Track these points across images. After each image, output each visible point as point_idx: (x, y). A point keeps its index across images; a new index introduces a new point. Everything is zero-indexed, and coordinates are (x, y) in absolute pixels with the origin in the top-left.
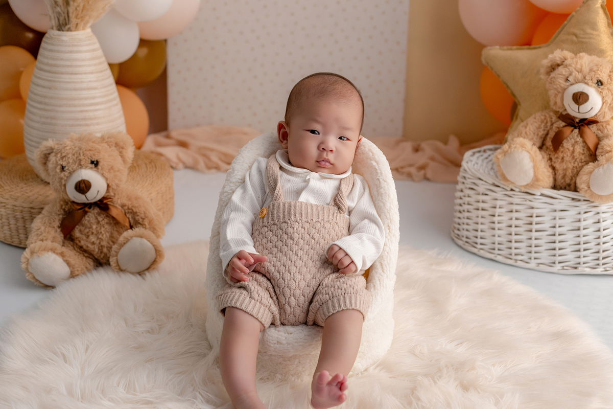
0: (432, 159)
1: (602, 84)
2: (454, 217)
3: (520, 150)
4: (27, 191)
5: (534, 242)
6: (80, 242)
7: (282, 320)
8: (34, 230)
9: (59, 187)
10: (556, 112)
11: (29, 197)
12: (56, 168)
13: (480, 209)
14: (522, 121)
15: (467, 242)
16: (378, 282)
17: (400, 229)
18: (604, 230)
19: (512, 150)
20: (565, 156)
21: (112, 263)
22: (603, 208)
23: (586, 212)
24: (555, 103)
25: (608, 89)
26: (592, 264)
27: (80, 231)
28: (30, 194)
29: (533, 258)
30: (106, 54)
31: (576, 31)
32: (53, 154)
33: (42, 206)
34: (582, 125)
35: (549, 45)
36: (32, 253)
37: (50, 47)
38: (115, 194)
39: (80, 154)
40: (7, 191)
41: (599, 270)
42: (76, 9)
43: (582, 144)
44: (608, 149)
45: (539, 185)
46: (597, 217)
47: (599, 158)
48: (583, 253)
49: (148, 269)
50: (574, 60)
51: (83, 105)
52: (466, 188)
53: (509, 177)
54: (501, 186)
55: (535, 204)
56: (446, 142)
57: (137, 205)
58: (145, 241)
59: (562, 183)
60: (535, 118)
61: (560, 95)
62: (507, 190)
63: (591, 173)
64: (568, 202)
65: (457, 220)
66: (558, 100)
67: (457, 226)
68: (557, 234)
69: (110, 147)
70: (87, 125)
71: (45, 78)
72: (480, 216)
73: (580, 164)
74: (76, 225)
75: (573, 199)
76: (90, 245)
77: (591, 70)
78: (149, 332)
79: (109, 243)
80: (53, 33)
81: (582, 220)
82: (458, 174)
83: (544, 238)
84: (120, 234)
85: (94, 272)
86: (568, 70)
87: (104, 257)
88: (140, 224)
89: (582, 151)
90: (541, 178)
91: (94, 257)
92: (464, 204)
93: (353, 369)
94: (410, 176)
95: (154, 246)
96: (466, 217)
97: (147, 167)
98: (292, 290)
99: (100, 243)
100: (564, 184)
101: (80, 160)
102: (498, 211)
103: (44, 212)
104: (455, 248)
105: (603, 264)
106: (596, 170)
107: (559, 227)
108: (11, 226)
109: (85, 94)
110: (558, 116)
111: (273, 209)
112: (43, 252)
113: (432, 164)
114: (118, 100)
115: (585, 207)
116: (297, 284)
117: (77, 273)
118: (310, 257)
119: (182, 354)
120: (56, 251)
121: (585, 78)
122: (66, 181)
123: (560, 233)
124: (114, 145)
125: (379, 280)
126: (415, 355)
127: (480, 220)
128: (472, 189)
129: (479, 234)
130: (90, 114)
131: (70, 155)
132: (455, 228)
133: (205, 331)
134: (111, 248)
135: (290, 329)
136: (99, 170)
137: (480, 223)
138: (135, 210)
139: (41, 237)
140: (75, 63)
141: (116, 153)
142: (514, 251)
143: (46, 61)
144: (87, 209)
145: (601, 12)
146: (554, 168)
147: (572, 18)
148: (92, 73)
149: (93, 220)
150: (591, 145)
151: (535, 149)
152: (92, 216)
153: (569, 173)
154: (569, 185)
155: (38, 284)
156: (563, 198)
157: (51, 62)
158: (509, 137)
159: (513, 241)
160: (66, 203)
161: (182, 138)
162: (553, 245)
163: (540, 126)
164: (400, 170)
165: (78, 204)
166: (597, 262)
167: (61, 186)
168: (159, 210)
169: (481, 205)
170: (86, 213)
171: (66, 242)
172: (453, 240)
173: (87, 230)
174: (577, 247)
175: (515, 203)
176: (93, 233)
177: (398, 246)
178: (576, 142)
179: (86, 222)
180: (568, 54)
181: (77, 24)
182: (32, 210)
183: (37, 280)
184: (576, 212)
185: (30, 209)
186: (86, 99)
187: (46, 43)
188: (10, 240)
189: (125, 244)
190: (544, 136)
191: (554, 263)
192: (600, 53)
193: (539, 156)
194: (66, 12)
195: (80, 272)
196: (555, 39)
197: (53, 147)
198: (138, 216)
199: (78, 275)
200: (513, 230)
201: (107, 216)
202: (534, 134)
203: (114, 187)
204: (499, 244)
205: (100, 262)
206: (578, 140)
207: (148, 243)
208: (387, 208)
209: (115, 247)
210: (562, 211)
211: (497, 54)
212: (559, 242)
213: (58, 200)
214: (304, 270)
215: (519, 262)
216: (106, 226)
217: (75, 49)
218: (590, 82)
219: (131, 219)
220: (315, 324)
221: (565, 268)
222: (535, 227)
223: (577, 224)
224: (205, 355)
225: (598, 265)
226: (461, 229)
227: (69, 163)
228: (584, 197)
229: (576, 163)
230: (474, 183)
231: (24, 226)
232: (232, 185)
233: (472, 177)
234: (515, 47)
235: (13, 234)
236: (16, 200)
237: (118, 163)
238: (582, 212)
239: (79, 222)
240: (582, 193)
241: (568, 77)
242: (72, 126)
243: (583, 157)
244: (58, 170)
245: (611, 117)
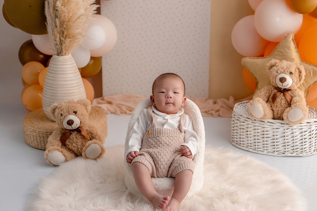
0: (222, 107)
1: (292, 74)
2: (231, 132)
3: (258, 103)
4: (44, 125)
5: (265, 143)
6: (69, 146)
7: (157, 175)
8: (49, 142)
9: (60, 123)
10: (273, 86)
11: (45, 128)
12: (58, 115)
13: (242, 129)
14: (260, 90)
15: (236, 143)
16: (197, 160)
17: (205, 137)
18: (295, 137)
19: (254, 103)
20: (277, 105)
21: (83, 155)
22: (295, 127)
23: (287, 129)
24: (273, 82)
25: (295, 75)
26: (291, 151)
27: (69, 141)
28: (46, 126)
29: (265, 150)
30: (77, 65)
31: (281, 51)
32: (57, 109)
33: (52, 131)
34: (284, 91)
35: (270, 57)
36: (49, 151)
37: (54, 63)
38: (83, 125)
39: (69, 109)
40: (36, 125)
41: (294, 154)
42: (65, 47)
43: (284, 100)
44: (296, 101)
45: (266, 118)
46: (292, 131)
47: (292, 105)
48: (287, 147)
49: (98, 157)
50: (280, 64)
51: (68, 87)
52: (235, 120)
53: (253, 115)
54: (250, 118)
55: (265, 126)
56: (228, 99)
57: (93, 130)
58: (97, 145)
59: (277, 117)
60: (264, 89)
61: (274, 79)
62: (253, 120)
63: (288, 112)
64: (279, 125)
65: (232, 134)
66: (274, 81)
67: (232, 136)
68: (275, 139)
69: (81, 105)
70: (70, 96)
71: (52, 76)
72: (242, 132)
73: (284, 108)
74: (67, 139)
75: (282, 123)
76: (73, 148)
77: (287, 68)
78: (100, 183)
79: (81, 147)
80: (55, 57)
81: (286, 132)
82: (232, 114)
83: (270, 141)
84: (86, 143)
85: (76, 159)
86: (277, 68)
87: (79, 152)
88: (95, 138)
89: (285, 103)
90: (267, 115)
91: (75, 153)
92: (235, 126)
93: (186, 196)
94: (212, 115)
95: (101, 147)
96: (236, 132)
97: (95, 113)
98: (161, 162)
99: (77, 147)
100: (278, 117)
101: (69, 111)
102: (249, 129)
103: (53, 134)
104: (231, 146)
105: (296, 152)
106: (290, 111)
107: (276, 136)
108: (38, 140)
109: (69, 82)
110: (274, 87)
111: (153, 131)
112: (54, 151)
113: (222, 109)
114: (83, 85)
115: (287, 127)
116: (164, 160)
117: (68, 159)
118: (169, 149)
119: (115, 192)
120: (59, 150)
121: (285, 71)
122: (63, 120)
123: (277, 138)
124: (83, 104)
125: (197, 159)
126: (213, 190)
127: (242, 134)
128: (238, 120)
129: (242, 140)
130: (72, 91)
131: (65, 109)
132: (231, 137)
133: (124, 182)
134: (82, 149)
135: (160, 179)
136: (77, 115)
137: (242, 135)
138: (92, 132)
139: (52, 144)
140: (65, 70)
141: (84, 108)
142: (257, 147)
143: (52, 69)
144: (71, 132)
145: (292, 42)
146: (273, 110)
147: (280, 45)
148: (72, 74)
149: (74, 137)
150: (289, 100)
151: (264, 102)
152: (74, 135)
153: (280, 112)
154: (280, 117)
155: (51, 165)
156: (277, 123)
157: (54, 69)
158: (254, 97)
159: (256, 142)
160: (63, 130)
161: (109, 100)
162: (273, 144)
163: (266, 92)
164: (207, 112)
165: (68, 130)
166: (293, 151)
167: (60, 122)
168: (102, 132)
169: (242, 127)
170: (71, 134)
171: (63, 146)
172: (231, 142)
173: (72, 141)
174: (284, 144)
175: (256, 126)
176: (74, 142)
177: (205, 145)
178: (282, 99)
179: (71, 138)
180: (277, 61)
181: (66, 53)
182: (47, 133)
183: (51, 163)
184: (283, 129)
185: (46, 133)
186: (70, 85)
187: (52, 61)
188: (37, 146)
189: (88, 146)
190: (268, 96)
191: (275, 152)
192: (292, 60)
193: (266, 105)
194: (61, 48)
195: (69, 159)
196: (273, 54)
197: (57, 106)
198: (93, 134)
199: (68, 160)
200: (256, 137)
201: (80, 135)
202: (264, 95)
203: (83, 122)
204: (250, 144)
205: (78, 154)
206: (283, 98)
207: (99, 146)
208: (200, 129)
209: (84, 148)
210: (277, 129)
211: (248, 61)
212: (276, 142)
213: (59, 129)
214: (167, 154)
215: (259, 151)
216: (80, 139)
217: (65, 63)
218: (287, 73)
219: (90, 136)
220: (171, 177)
221: (279, 153)
222: (265, 136)
223: (284, 134)
224: (125, 192)
225: (294, 152)
226: (234, 138)
227: (64, 112)
228: (286, 122)
229: (282, 108)
230: (239, 117)
231: (44, 140)
232: (133, 120)
233: (237, 115)
234: (256, 58)
235: (38, 144)
236: (40, 129)
237: (85, 112)
238: (286, 129)
239: (68, 138)
240: (285, 121)
241: (277, 71)
242: (64, 96)
243: (285, 105)
244: (60, 116)
245: (297, 87)
